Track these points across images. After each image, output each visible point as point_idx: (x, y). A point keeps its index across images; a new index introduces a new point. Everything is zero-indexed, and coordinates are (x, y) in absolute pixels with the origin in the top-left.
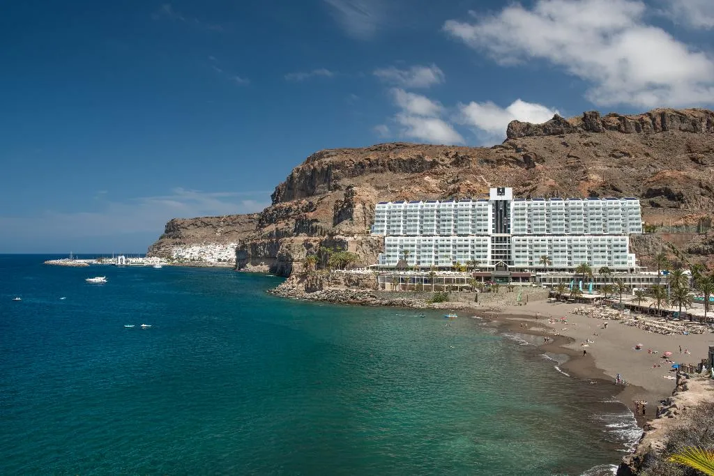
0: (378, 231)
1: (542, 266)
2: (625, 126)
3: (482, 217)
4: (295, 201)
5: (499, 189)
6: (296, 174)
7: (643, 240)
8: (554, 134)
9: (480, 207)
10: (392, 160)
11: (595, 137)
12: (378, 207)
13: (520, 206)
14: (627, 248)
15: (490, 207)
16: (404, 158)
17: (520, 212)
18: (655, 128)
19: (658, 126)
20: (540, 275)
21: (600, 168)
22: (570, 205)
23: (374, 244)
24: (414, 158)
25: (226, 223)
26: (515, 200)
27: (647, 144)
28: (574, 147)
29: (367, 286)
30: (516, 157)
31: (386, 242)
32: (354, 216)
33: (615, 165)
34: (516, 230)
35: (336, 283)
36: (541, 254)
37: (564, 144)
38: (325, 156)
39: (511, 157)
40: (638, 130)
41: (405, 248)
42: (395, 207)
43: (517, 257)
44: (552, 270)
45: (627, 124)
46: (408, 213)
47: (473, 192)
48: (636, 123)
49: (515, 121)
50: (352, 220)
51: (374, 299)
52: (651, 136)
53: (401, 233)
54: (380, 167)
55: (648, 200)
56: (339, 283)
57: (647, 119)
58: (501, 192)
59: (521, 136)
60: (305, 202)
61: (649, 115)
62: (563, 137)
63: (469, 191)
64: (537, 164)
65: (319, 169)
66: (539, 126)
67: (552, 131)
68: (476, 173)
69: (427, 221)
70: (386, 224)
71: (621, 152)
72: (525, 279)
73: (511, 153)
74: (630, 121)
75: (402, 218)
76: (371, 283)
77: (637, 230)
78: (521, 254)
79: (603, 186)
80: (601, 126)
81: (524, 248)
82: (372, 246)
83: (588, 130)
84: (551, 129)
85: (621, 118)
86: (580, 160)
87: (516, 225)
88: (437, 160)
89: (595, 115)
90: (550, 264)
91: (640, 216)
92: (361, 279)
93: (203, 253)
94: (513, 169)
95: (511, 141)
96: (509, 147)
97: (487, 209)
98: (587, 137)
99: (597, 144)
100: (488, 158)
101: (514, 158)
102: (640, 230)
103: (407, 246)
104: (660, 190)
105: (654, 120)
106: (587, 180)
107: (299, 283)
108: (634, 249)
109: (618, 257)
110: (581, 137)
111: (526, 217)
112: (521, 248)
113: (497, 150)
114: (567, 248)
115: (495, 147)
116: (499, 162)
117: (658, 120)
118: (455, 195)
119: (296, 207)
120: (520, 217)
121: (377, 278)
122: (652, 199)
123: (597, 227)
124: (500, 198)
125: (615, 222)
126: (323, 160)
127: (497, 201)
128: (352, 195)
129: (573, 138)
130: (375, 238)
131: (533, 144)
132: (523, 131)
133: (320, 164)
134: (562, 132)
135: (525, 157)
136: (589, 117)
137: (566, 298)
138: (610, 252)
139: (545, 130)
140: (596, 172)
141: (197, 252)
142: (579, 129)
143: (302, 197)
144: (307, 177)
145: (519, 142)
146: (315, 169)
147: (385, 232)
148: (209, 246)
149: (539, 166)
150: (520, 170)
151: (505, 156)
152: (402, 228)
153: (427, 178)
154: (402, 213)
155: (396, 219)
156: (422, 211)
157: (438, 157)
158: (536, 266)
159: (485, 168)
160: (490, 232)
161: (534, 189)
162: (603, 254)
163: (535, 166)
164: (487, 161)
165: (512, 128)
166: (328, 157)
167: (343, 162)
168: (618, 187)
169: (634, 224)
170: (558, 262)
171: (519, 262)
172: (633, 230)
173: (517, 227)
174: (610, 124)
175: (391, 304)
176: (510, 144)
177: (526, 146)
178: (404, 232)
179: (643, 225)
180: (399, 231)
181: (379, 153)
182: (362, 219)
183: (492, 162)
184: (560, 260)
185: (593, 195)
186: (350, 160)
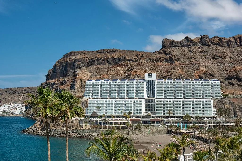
0: (87, 96)
1: (168, 115)
2: (222, 43)
3: (141, 89)
4: (57, 79)
5: (149, 74)
6: (58, 64)
7: (221, 102)
8: (186, 46)
9: (140, 83)
10: (109, 58)
11: (206, 48)
12: (87, 82)
13: (160, 83)
14: (212, 105)
15: (145, 83)
16: (115, 57)
17: (160, 86)
18: (237, 45)
19: (238, 44)
20: (165, 120)
21: (207, 64)
22: (185, 83)
23: (84, 103)
24: (120, 57)
25: (26, 91)
26: (158, 80)
27: (232, 53)
28: (195, 53)
29: (73, 127)
30: (166, 58)
31: (89, 102)
32: (76, 87)
33: (215, 63)
34: (158, 96)
35: (57, 125)
36: (169, 109)
37: (190, 51)
38: (73, 54)
39: (163, 57)
40: (228, 46)
41: (98, 105)
42: (96, 82)
43: (157, 110)
44: (174, 117)
45: (223, 42)
46: (103, 86)
47: (138, 75)
48: (227, 42)
49: (165, 39)
50: (74, 89)
51: (74, 134)
52: (235, 48)
53: (99, 97)
54: (102, 62)
55: (228, 81)
56: (59, 125)
57: (232, 40)
58: (150, 75)
59: (169, 47)
60: (62, 79)
61: (234, 37)
62: (190, 48)
63: (136, 75)
64: (175, 62)
65: (70, 62)
66: (178, 42)
67: (184, 45)
68: (144, 65)
69: (113, 90)
70: (91, 92)
71: (218, 56)
72: (158, 122)
73: (164, 55)
74: (224, 40)
75: (100, 89)
76: (75, 125)
77: (219, 96)
78: (159, 109)
79: (206, 74)
80: (209, 43)
81: (160, 106)
82: (83, 104)
83: (203, 45)
84: (184, 43)
85: (220, 39)
86: (197, 60)
87: (158, 93)
88: (132, 58)
89: (206, 37)
90: (174, 114)
91: (220, 89)
92: (70, 123)
93: (11, 108)
94: (163, 64)
95: (163, 49)
96: (162, 52)
97: (143, 85)
98: (202, 48)
99: (207, 52)
100: (151, 58)
101: (164, 58)
102: (220, 96)
103: (100, 104)
104: (234, 76)
105: (236, 40)
106: (199, 70)
107: (39, 125)
108: (217, 106)
109: (207, 111)
110: (199, 48)
111: (163, 89)
112: (159, 106)
113: (156, 54)
114: (182, 105)
115: (155, 52)
116: (157, 60)
117: (238, 40)
118: (129, 77)
119: (57, 82)
120: (160, 89)
121: (79, 122)
122: (230, 81)
123: (199, 94)
124: (150, 79)
125: (208, 92)
126: (72, 57)
127: (148, 80)
128: (76, 76)
129: (195, 49)
130: (85, 100)
131: (175, 51)
132: (170, 44)
133: (70, 59)
134: (189, 45)
135: (170, 58)
136: (203, 38)
137: (173, 132)
138: (203, 108)
139: (181, 44)
140: (204, 66)
141: (8, 108)
142: (199, 44)
143: (61, 77)
144: (63, 66)
145: (168, 50)
146: (67, 62)
147: (91, 96)
148: (15, 105)
149: (177, 63)
150: (167, 64)
151: (160, 57)
152: (99, 94)
153: (119, 68)
154: (100, 86)
155: (96, 89)
156: (110, 85)
157: (133, 57)
158: (166, 115)
159: (149, 63)
160: (145, 97)
161: (171, 74)
162: (200, 109)
163: (174, 62)
164: (150, 59)
165: (164, 42)
166: (75, 55)
167: (83, 58)
168: (213, 74)
169: (217, 93)
170: (178, 113)
171: (158, 113)
172: (217, 96)
173: (158, 94)
174: (214, 42)
175: (81, 136)
176: (163, 51)
177: (171, 52)
178: (101, 96)
179: (222, 94)
180: (98, 96)
181: (103, 54)
182: (80, 89)
183: (153, 60)
184: (179, 112)
185: (201, 78)
186: (87, 57)
